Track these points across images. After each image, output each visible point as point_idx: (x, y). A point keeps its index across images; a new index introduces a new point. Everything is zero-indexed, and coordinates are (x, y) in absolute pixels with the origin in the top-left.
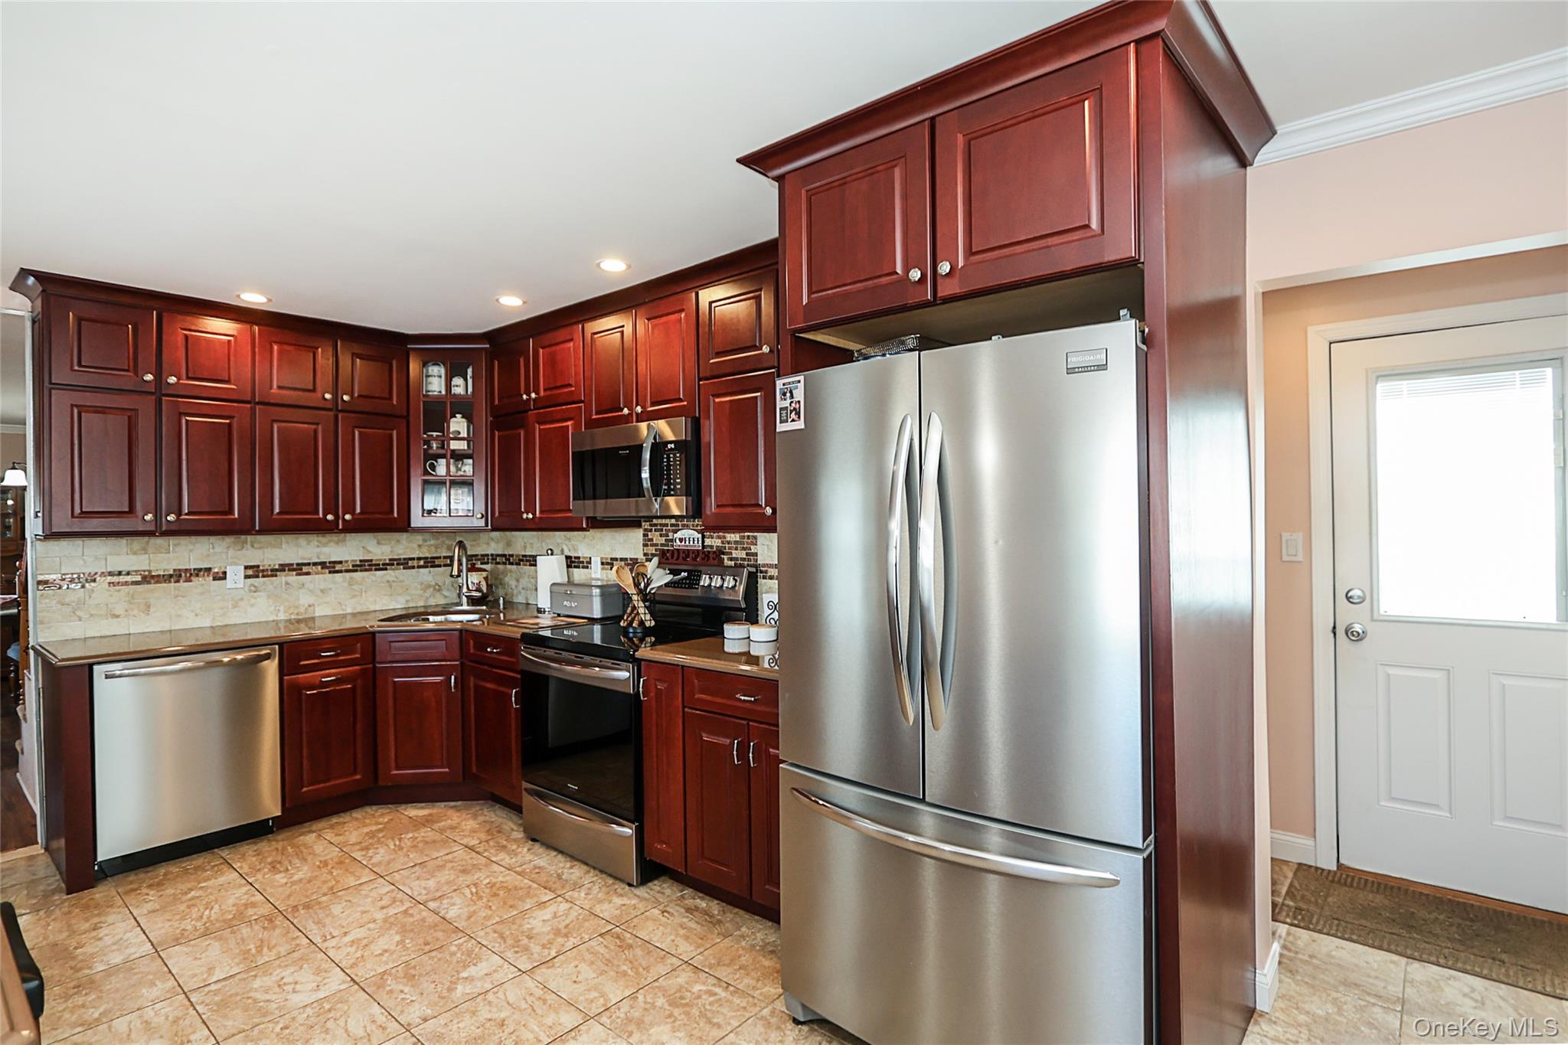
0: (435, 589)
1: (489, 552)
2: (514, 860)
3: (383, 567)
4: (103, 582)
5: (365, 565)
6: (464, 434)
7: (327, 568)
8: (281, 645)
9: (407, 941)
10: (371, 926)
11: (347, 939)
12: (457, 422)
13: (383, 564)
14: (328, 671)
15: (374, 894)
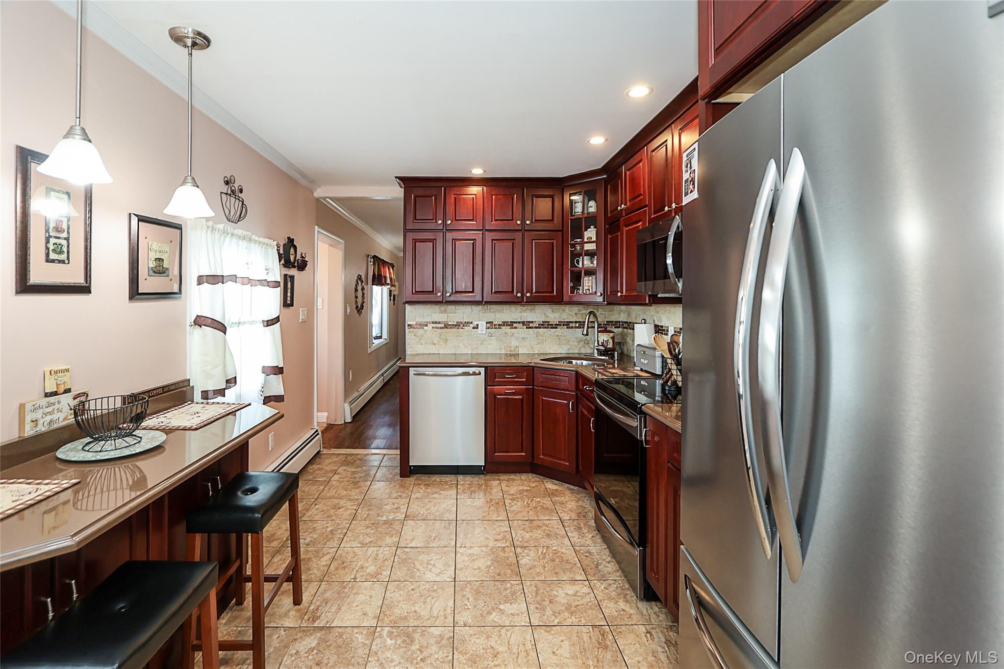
0: (585, 343)
1: (621, 320)
2: (579, 540)
3: (555, 326)
4: (430, 326)
5: (546, 325)
6: (594, 239)
7: (526, 325)
8: (486, 368)
9: (492, 568)
10: (484, 549)
11: (470, 551)
12: (591, 231)
13: (555, 325)
14: (509, 387)
15: (498, 530)
